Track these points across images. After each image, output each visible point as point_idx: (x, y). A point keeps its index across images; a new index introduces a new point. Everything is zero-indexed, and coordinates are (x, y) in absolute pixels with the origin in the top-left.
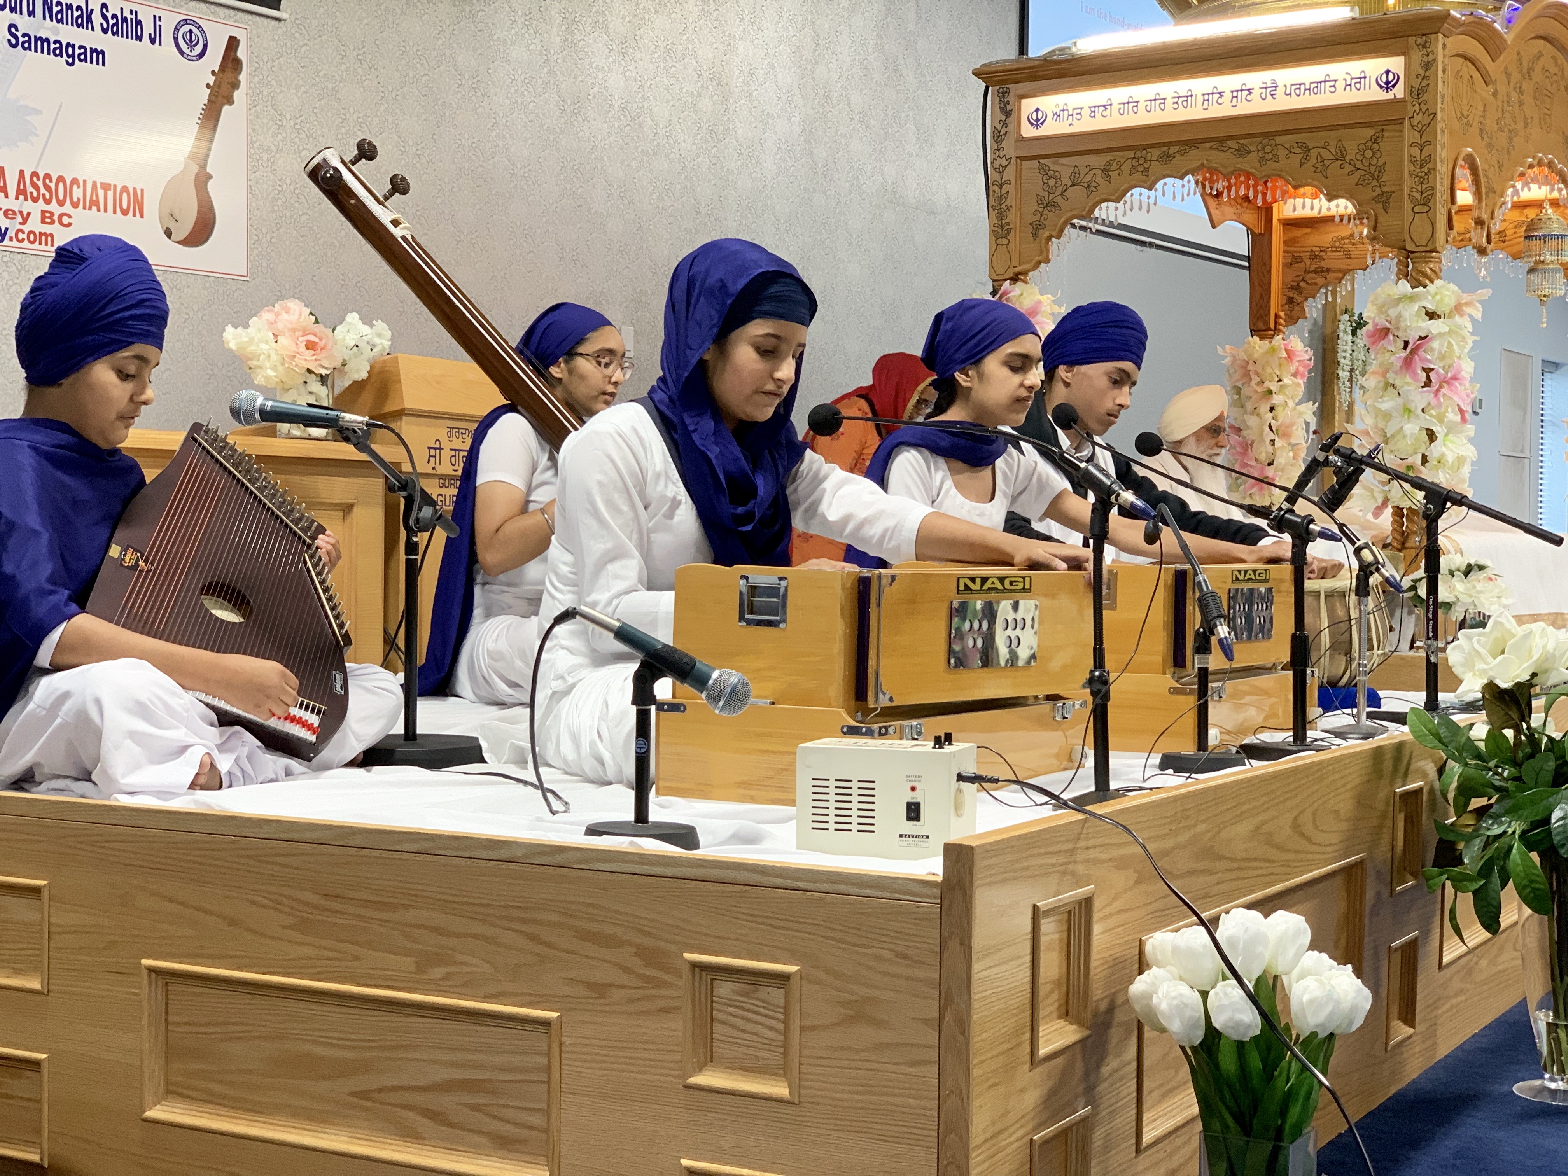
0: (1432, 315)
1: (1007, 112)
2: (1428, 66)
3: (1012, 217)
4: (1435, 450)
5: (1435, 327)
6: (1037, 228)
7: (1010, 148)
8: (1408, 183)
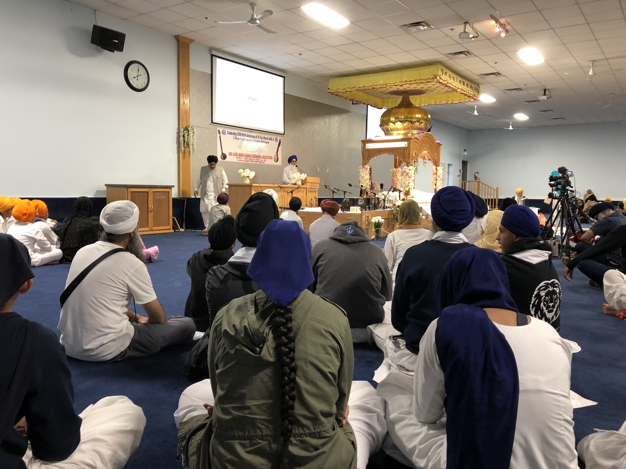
0: (409, 170)
1: (365, 146)
2: (410, 143)
3: (365, 157)
4: (409, 184)
5: (410, 171)
6: (368, 159)
7: (365, 149)
8: (407, 156)
